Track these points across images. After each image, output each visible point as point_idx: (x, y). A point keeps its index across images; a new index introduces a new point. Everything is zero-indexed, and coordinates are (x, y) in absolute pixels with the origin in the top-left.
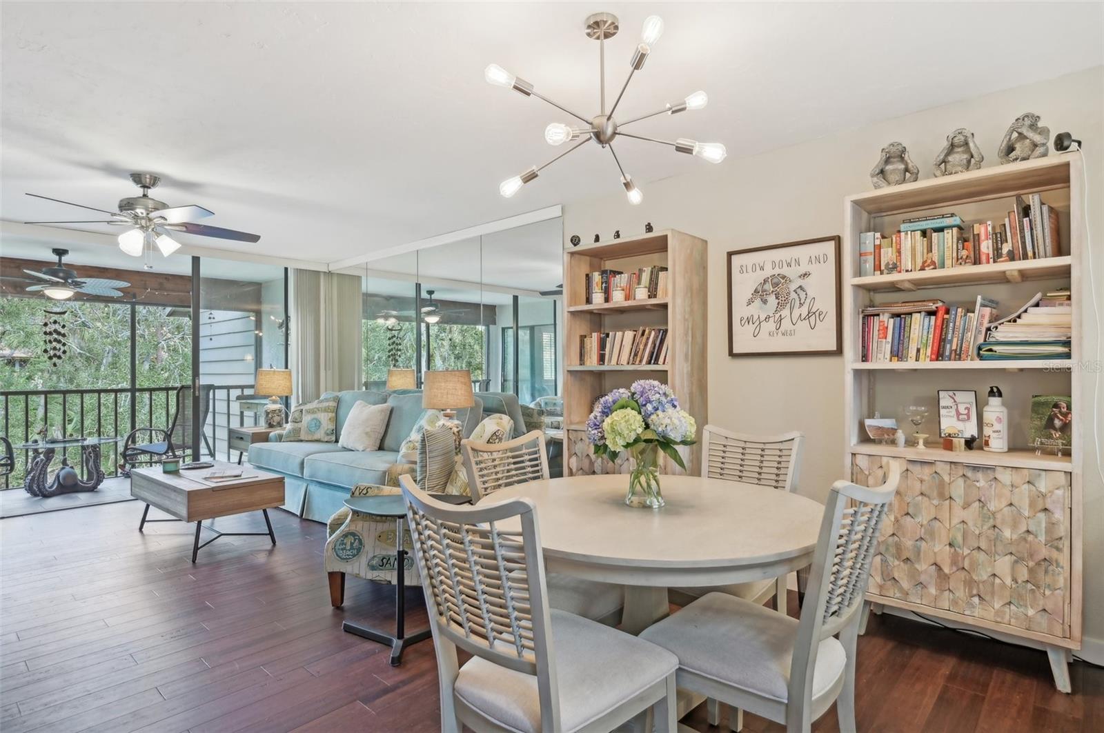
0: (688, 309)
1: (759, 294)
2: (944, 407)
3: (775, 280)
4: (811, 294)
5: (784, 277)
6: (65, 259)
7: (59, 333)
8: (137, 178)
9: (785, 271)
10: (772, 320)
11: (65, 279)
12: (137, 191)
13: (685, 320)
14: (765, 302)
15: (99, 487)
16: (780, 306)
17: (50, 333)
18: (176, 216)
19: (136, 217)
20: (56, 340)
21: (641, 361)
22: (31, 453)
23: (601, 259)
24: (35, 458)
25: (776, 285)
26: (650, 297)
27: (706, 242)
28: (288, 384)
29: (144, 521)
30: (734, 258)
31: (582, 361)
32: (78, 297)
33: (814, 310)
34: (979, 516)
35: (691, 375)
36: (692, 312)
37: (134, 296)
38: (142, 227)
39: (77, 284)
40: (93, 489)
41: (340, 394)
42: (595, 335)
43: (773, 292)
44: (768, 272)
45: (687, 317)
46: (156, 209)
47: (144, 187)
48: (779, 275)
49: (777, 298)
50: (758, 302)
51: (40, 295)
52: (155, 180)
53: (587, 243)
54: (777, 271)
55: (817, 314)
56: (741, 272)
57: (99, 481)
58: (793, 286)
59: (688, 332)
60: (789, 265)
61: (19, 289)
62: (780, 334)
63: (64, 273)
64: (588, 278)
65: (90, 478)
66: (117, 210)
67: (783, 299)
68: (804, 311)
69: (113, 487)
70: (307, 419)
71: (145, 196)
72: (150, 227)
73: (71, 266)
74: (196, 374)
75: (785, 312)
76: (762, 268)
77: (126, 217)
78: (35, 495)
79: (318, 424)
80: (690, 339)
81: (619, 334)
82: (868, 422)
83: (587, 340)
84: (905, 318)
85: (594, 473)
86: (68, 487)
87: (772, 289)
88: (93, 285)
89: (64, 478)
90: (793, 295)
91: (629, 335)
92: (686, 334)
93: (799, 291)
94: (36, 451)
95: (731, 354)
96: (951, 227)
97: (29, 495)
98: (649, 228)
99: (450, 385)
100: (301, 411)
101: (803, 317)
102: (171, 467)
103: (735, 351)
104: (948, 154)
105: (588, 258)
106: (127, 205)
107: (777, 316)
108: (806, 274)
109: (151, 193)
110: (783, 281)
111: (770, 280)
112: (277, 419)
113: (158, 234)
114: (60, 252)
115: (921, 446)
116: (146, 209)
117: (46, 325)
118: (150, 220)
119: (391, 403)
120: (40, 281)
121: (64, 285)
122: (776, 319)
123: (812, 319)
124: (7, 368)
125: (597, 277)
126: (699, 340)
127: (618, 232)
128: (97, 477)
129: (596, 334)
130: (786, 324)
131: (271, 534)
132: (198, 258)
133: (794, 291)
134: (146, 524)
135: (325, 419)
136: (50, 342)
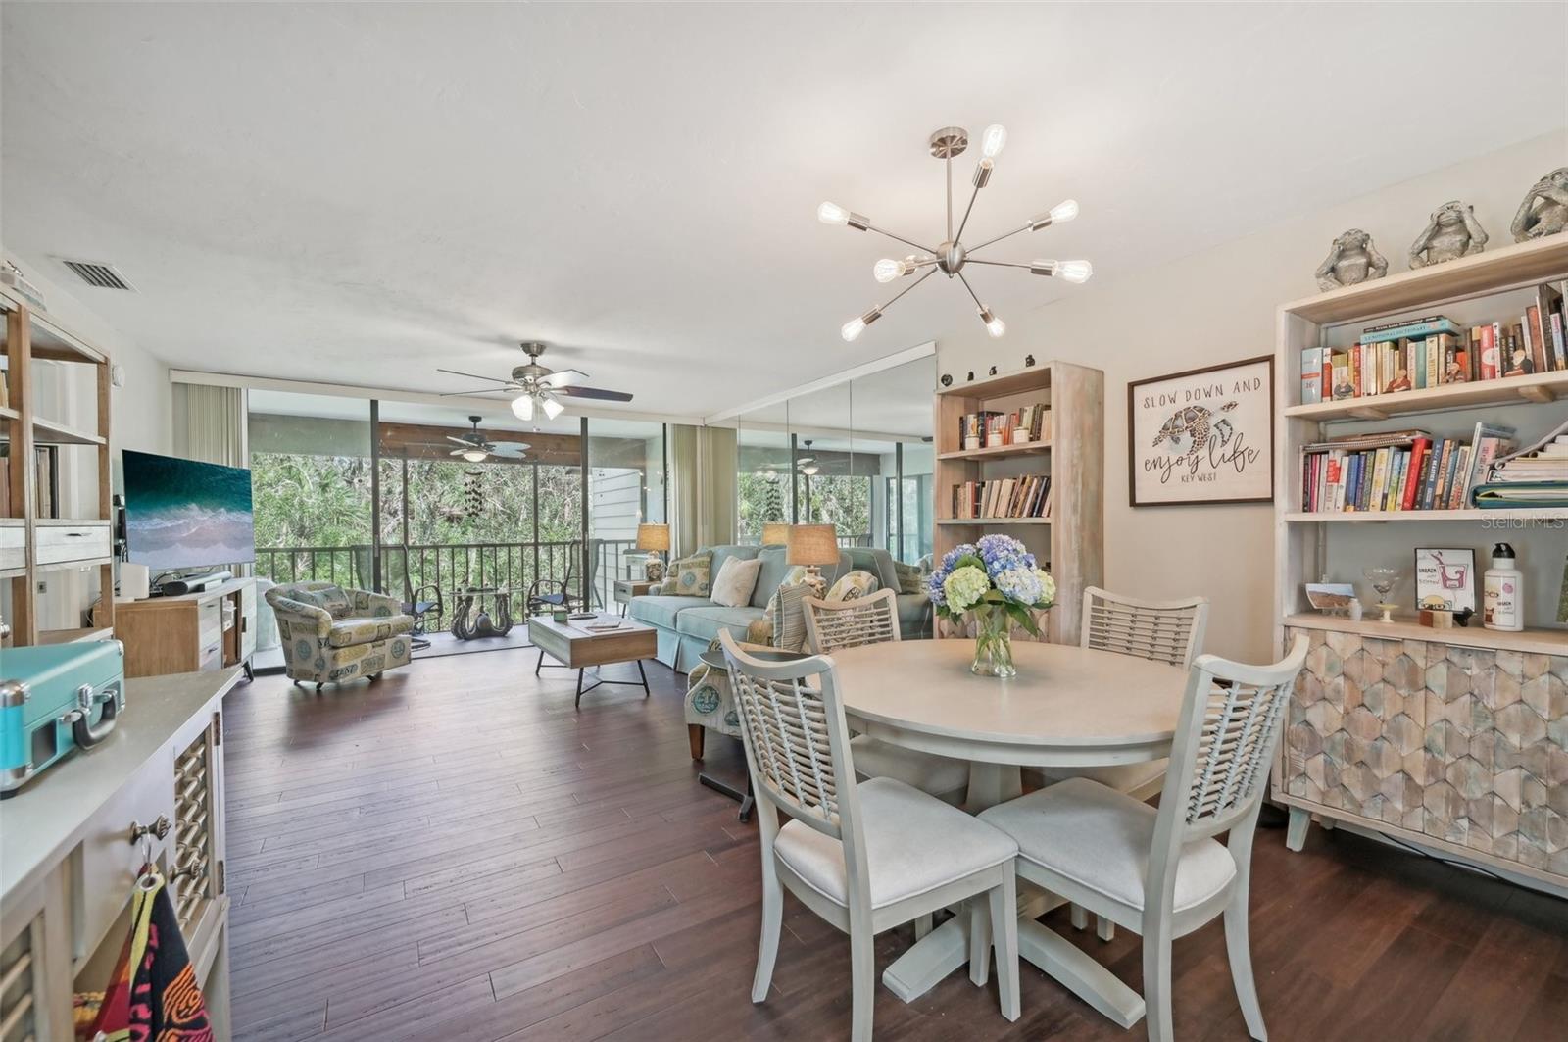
0: (1077, 453)
1: (1170, 431)
2: (1423, 570)
3: (1190, 414)
4: (1237, 429)
5: (1201, 410)
6: (479, 425)
7: (476, 493)
8: (527, 347)
9: (1203, 402)
10: (1185, 462)
11: (479, 443)
12: (526, 359)
13: (1073, 466)
14: (1176, 441)
15: (509, 633)
16: (1197, 445)
17: (470, 493)
18: (559, 380)
19: (526, 384)
20: (474, 499)
21: (1021, 513)
22: (456, 599)
23: (978, 399)
24: (459, 605)
25: (1191, 419)
26: (1031, 440)
27: (1103, 372)
28: (666, 538)
29: (539, 665)
30: (1137, 390)
31: (955, 515)
32: (491, 459)
33: (1241, 449)
34: (1471, 715)
35: (1081, 529)
36: (1082, 455)
37: (536, 457)
38: (531, 393)
39: (489, 448)
40: (503, 635)
41: (713, 549)
42: (969, 485)
43: (1187, 428)
44: (1181, 404)
45: (1075, 461)
46: (542, 375)
47: (533, 355)
48: (1195, 407)
49: (1192, 435)
50: (1167, 442)
51: (460, 458)
52: (541, 348)
53: (960, 382)
54: (1192, 403)
55: (1246, 453)
56: (1146, 406)
57: (508, 628)
58: (1213, 421)
59: (1077, 479)
60: (1208, 394)
61: (445, 454)
62: (1196, 479)
63: (479, 438)
64: (963, 421)
65: (502, 625)
66: (511, 379)
67: (1200, 436)
68: (1229, 450)
69: (519, 633)
70: (682, 573)
71: (533, 363)
72: (537, 392)
73: (483, 431)
74: (585, 529)
75: (1203, 453)
76: (1173, 400)
77: (518, 385)
78: (459, 638)
79: (693, 579)
80: (1080, 487)
81: (996, 483)
82: (1311, 588)
83: (961, 491)
84: (1366, 455)
85: (967, 637)
86: (484, 632)
87: (1186, 425)
88: (502, 448)
89: (481, 624)
90: (1214, 431)
91: (1008, 484)
92: (1074, 481)
93: (1221, 425)
94: (460, 598)
95: (1133, 503)
96: (1437, 334)
97: (454, 638)
98: (1031, 361)
99: (813, 540)
100: (678, 565)
101: (1226, 458)
102: (560, 617)
103: (1138, 500)
104: (1431, 238)
105: (962, 399)
106: (519, 373)
107: (1193, 457)
108: (1231, 405)
109: (539, 360)
110: (1200, 415)
111: (1183, 414)
112: (656, 573)
113: (545, 399)
114: (475, 419)
115: (1387, 618)
116: (534, 375)
117: (466, 485)
118: (537, 386)
119: (761, 558)
120: (460, 446)
121: (478, 449)
122: (1191, 461)
123: (1239, 460)
124: (447, 524)
125: (972, 420)
126: (1092, 487)
127: (993, 368)
128: (507, 624)
129: (970, 483)
130: (1204, 467)
131: (645, 684)
132: (586, 419)
133: (1216, 426)
134: (541, 668)
135: (699, 573)
136: (470, 500)
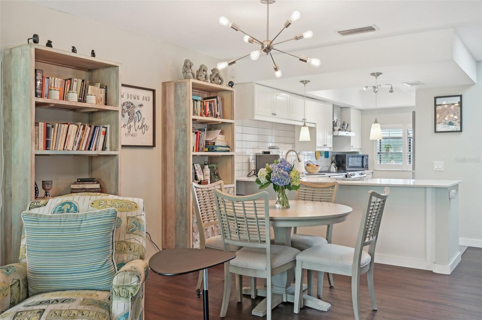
3: (128, 105)
4: (143, 116)
5: (132, 104)
9: (132, 101)
10: (126, 126)
14: (124, 116)
16: (130, 120)
25: (128, 107)
33: (144, 124)
43: (127, 111)
44: (125, 100)
48: (130, 102)
49: (129, 115)
54: (129, 100)
55: (145, 126)
58: (136, 110)
60: (135, 98)
62: (130, 135)
67: (132, 116)
68: (140, 124)
75: (132, 124)
76: (122, 97)
81: (65, 126)
87: (127, 110)
90: (136, 115)
91: (74, 127)
93: (138, 113)
101: (140, 127)
107: (129, 125)
108: (141, 105)
110: (132, 106)
111: (126, 104)
122: (128, 127)
123: (143, 128)
130: (133, 129)
133: (136, 113)
